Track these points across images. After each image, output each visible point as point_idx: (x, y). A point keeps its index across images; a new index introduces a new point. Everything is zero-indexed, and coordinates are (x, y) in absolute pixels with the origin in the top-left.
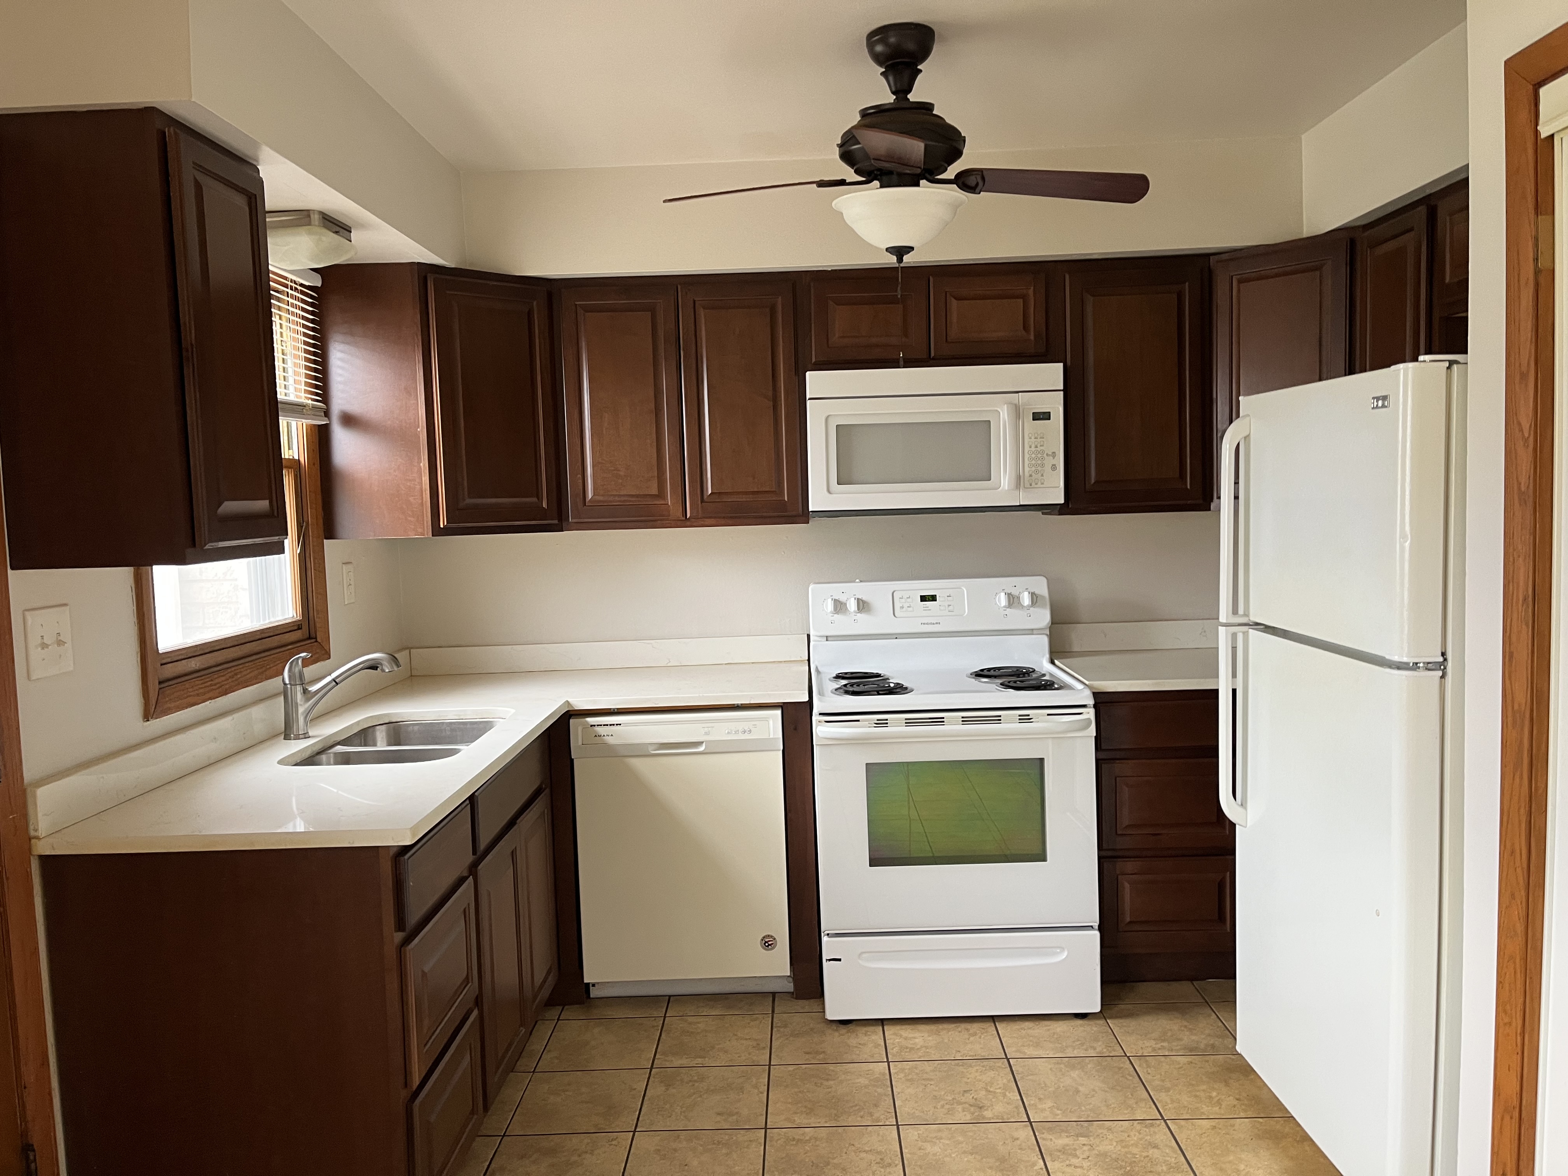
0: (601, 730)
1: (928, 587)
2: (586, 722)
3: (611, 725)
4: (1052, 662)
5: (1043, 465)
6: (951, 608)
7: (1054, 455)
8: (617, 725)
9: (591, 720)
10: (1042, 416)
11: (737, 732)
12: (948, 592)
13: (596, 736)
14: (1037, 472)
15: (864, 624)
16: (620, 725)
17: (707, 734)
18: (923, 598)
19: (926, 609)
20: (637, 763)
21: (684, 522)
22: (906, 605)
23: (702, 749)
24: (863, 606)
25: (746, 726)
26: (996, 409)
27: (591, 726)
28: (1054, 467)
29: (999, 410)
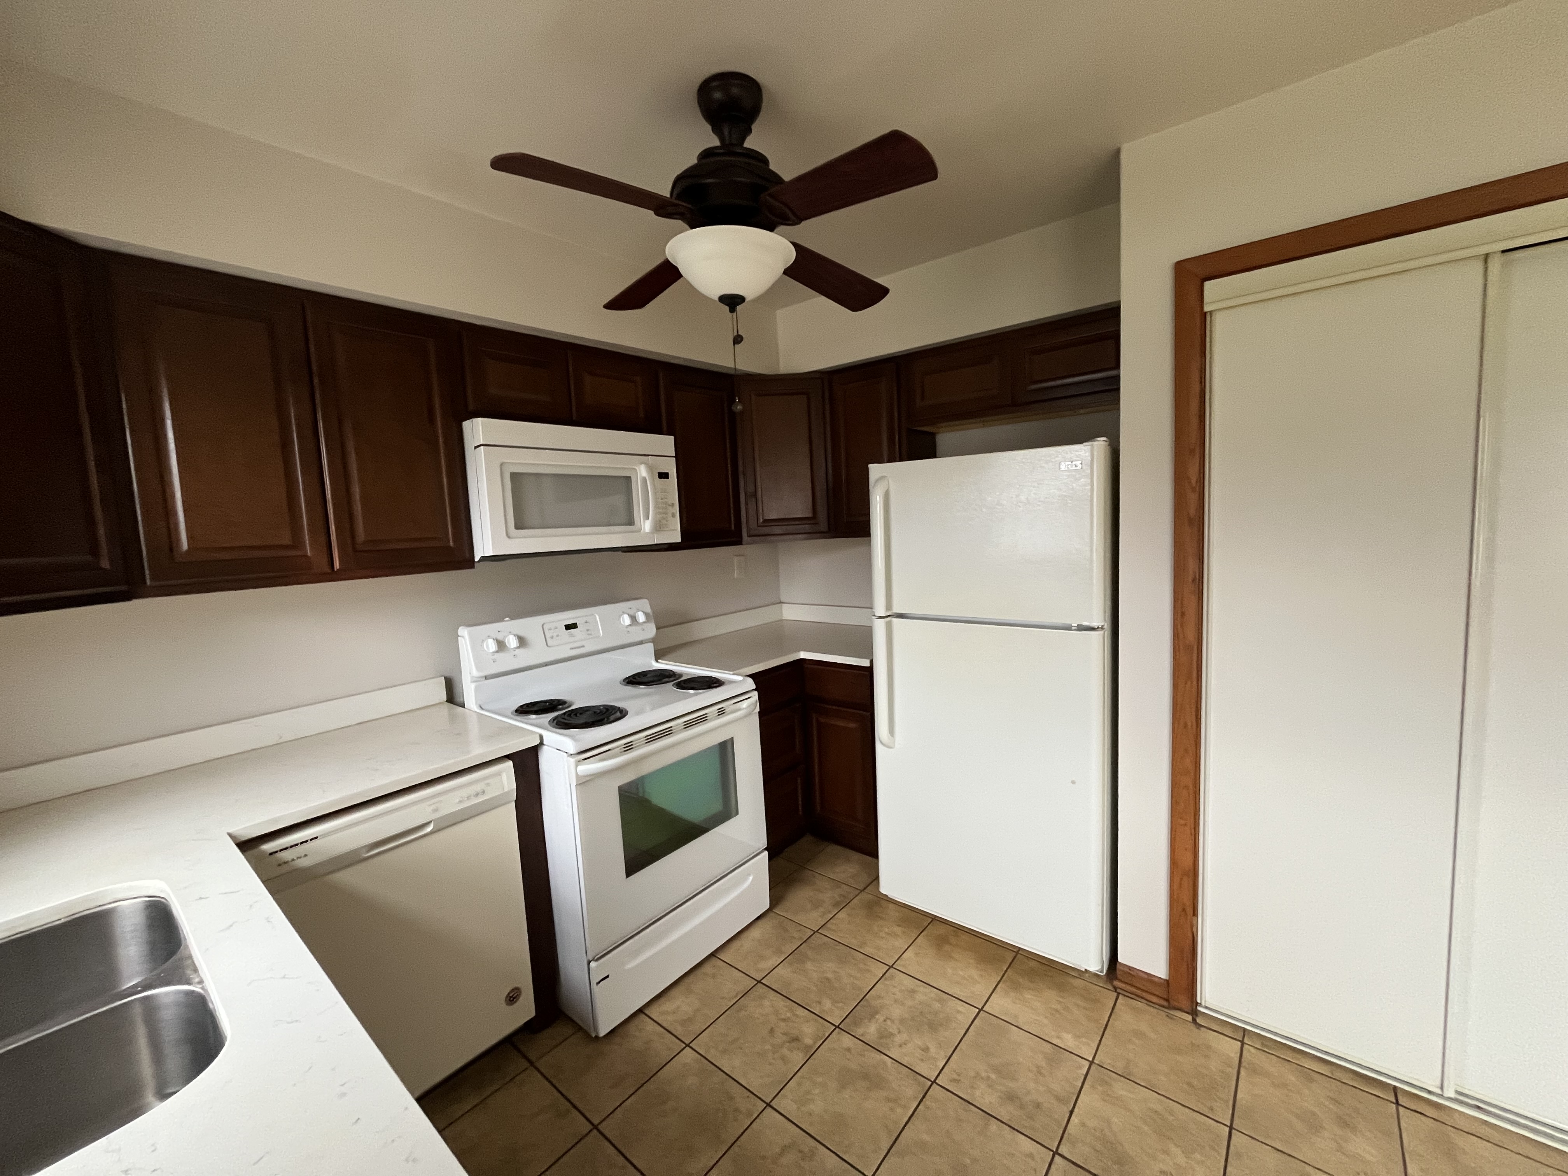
0: (287, 855)
1: (569, 617)
2: (264, 852)
3: (302, 843)
4: (657, 662)
5: (666, 513)
6: (589, 632)
7: (673, 505)
8: (311, 840)
9: (268, 847)
10: (664, 475)
11: (468, 798)
12: (585, 619)
13: (280, 865)
14: (664, 518)
15: (525, 658)
16: (316, 838)
17: (436, 810)
18: (568, 627)
19: (572, 635)
20: (346, 877)
21: (332, 576)
22: (555, 634)
23: (429, 829)
24: (522, 642)
25: (478, 787)
26: (634, 467)
27: (271, 854)
28: (673, 515)
29: (636, 468)
